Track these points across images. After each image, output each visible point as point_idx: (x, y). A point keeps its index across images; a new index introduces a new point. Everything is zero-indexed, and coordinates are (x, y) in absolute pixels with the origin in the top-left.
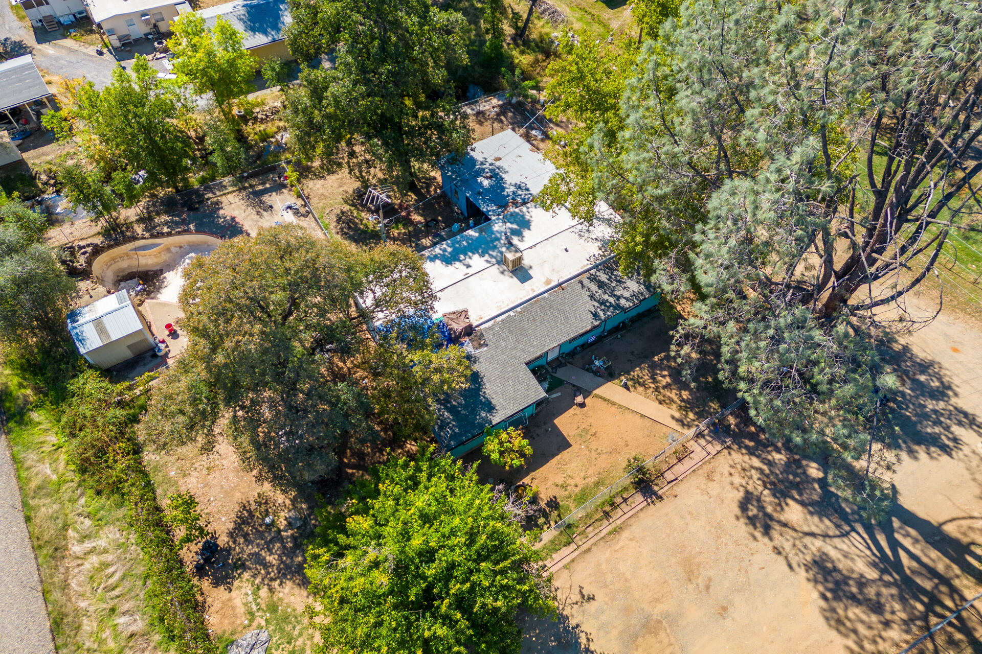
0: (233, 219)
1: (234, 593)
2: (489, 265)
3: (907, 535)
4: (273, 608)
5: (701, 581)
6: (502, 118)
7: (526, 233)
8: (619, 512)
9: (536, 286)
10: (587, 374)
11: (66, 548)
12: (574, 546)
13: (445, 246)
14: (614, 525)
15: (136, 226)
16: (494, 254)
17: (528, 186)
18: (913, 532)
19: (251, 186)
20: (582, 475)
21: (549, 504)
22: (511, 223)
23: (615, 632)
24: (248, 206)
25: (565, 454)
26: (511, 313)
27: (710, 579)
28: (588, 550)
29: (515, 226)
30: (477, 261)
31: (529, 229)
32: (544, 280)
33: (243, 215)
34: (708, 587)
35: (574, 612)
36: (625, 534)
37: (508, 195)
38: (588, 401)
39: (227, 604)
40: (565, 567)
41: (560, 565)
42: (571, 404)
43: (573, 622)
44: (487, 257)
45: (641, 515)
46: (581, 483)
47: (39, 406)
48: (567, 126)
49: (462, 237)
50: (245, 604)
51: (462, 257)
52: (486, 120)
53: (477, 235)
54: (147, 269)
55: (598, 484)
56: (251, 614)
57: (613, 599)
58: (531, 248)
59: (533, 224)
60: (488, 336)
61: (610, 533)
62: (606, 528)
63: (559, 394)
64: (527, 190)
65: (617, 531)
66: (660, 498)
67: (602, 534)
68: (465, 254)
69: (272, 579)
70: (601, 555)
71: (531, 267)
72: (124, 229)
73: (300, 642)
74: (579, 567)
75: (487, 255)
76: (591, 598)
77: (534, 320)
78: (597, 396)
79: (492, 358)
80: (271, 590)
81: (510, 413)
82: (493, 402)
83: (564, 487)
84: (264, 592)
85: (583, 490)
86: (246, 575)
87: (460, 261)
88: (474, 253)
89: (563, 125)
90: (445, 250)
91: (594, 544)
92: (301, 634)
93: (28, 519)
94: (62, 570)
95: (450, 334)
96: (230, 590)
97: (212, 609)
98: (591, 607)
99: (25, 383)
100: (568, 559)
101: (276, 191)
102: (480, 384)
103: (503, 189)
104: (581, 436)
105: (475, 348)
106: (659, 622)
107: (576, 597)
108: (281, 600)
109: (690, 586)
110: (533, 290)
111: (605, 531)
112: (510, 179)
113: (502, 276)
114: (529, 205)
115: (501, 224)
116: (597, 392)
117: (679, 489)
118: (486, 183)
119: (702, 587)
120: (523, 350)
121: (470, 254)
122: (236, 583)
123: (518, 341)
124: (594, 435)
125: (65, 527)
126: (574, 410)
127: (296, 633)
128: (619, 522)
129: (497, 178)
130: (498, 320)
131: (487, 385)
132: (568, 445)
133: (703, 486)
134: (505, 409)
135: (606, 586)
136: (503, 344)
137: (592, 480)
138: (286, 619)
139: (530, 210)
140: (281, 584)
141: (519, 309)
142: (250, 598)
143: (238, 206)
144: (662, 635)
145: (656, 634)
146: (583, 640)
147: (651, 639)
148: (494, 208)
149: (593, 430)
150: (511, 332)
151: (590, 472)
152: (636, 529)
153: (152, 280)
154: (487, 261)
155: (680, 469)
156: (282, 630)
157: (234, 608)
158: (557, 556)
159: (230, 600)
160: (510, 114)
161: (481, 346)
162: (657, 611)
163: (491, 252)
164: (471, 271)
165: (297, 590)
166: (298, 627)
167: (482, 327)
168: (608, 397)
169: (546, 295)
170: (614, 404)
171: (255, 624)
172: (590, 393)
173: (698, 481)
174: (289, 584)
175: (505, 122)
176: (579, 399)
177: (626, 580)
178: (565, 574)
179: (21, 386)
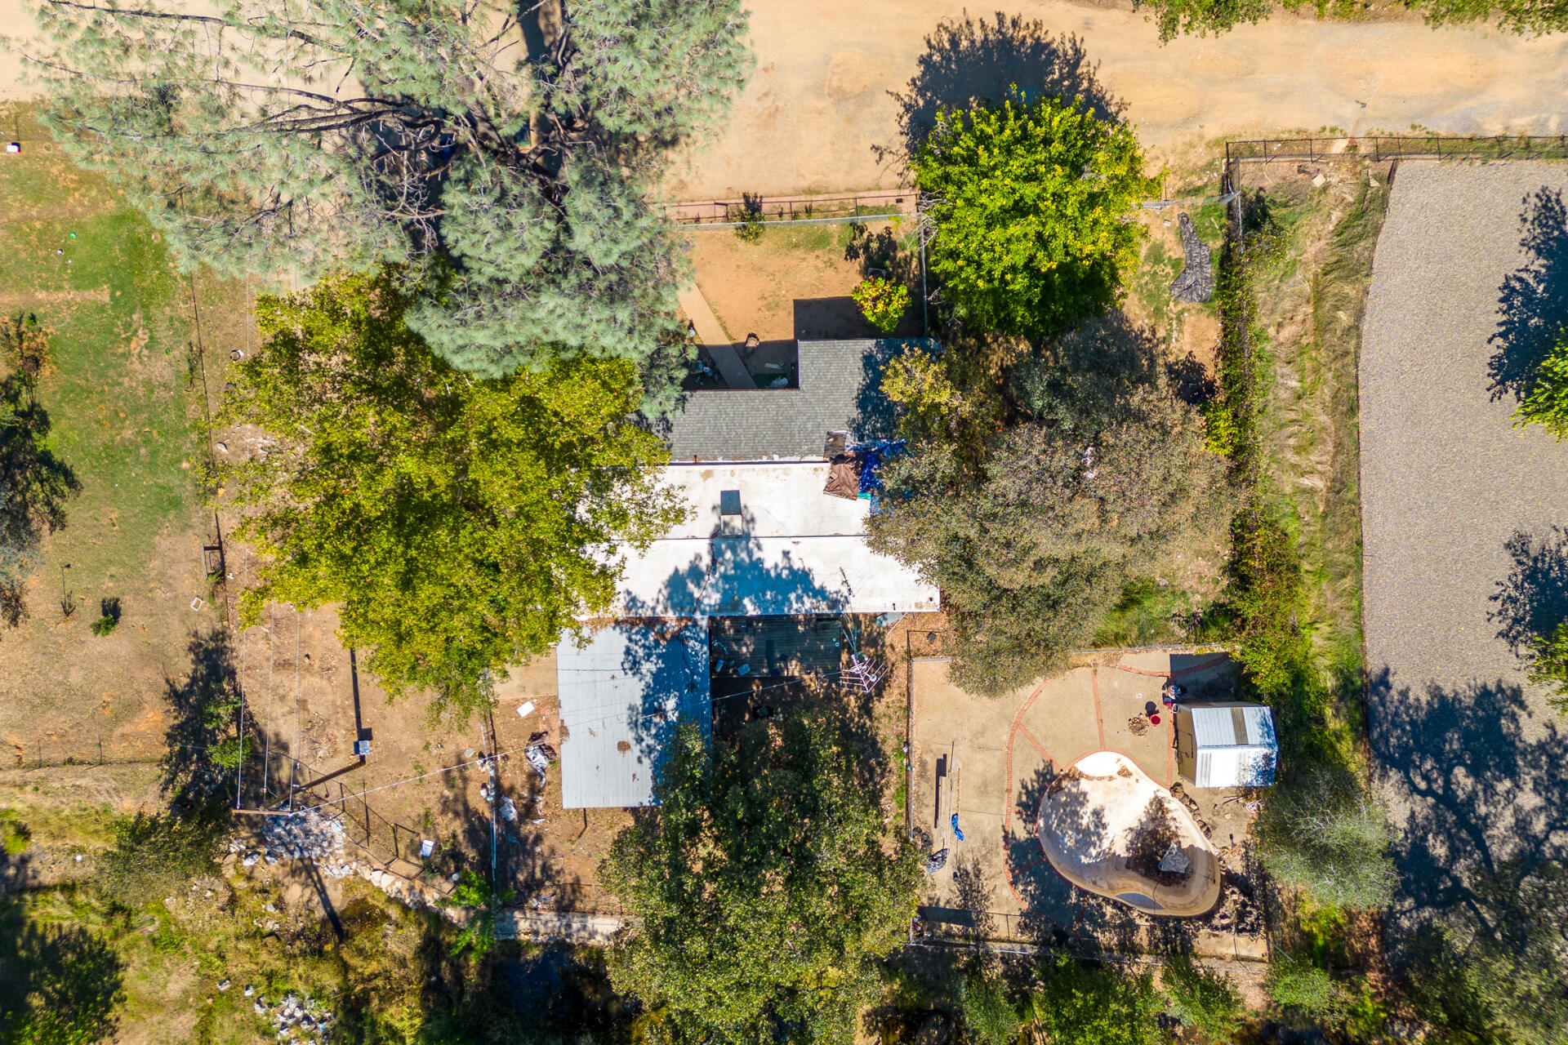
0: (1014, 883)
1: (1187, 348)
2: (762, 541)
3: (549, 24)
4: (1158, 313)
5: (768, 102)
6: (538, 875)
7: (684, 567)
8: (795, 207)
9: (726, 477)
10: (722, 371)
11: (1329, 489)
12: (860, 202)
13: (795, 606)
14: (809, 198)
15: (1145, 943)
16: (744, 555)
17: (622, 657)
18: (542, 24)
19: (966, 937)
20: (804, 264)
21: (856, 256)
22: (691, 595)
23: (874, 109)
24: (986, 898)
25: (808, 295)
26: (776, 458)
27: (759, 99)
28: (848, 190)
29: (691, 586)
30: (770, 557)
31: (677, 570)
32: (710, 480)
33: (998, 882)
34: (766, 94)
35: (898, 146)
36: (804, 184)
37: (659, 656)
38: (743, 339)
39: (1197, 343)
40: (880, 189)
41: (883, 193)
42: (764, 345)
43: (904, 139)
44: (757, 555)
45: (776, 192)
46: (811, 257)
47: (1323, 695)
48: (456, 800)
49: (766, 609)
50: (1181, 331)
51: (785, 573)
52: (563, 887)
53: (746, 601)
54: (1145, 880)
55: (796, 246)
56: (1179, 319)
57: (857, 136)
58: (694, 538)
59: (666, 577)
60: (821, 444)
61: (818, 193)
62: (818, 200)
63: (768, 365)
64: (628, 652)
65: (810, 191)
66: (746, 197)
67: (826, 196)
68: (779, 575)
69: (1150, 341)
70: (839, 179)
71: (714, 508)
72: (1162, 947)
73: (1147, 268)
74: (867, 181)
75: (755, 558)
76: (875, 148)
77: (756, 435)
78: (730, 338)
79: (832, 415)
80: (1154, 332)
81: (851, 343)
82: (860, 364)
83: (831, 264)
84: (1161, 334)
85: (813, 249)
86: (1171, 359)
87: (790, 569)
88: (768, 571)
89: (460, 808)
90: (799, 599)
91: (838, 192)
92: (1143, 274)
93: (1360, 543)
94: (1338, 466)
95: (863, 467)
96: (1190, 353)
97: (1212, 345)
98: (880, 141)
99: (1333, 739)
100: (872, 194)
101: (937, 908)
102: (864, 392)
103: (656, 676)
104: (777, 305)
105: (843, 437)
106: (830, 95)
107: (887, 157)
108: (1149, 316)
109: (780, 104)
110: (732, 473)
111: (820, 197)
112: (633, 690)
113: (756, 515)
114: (649, 613)
115: (706, 601)
116: (727, 342)
117: (720, 193)
118: (670, 704)
119: (771, 98)
120: (792, 406)
121: (773, 574)
122: (1182, 357)
123: (791, 420)
124: (763, 298)
125: (1325, 516)
126: (766, 337)
127: (1146, 278)
128: (803, 198)
129: (651, 705)
130: (798, 459)
131: (856, 386)
132: (798, 304)
133: (696, 182)
134: (854, 351)
135: (855, 151)
136: (809, 426)
137: (798, 253)
138: (1151, 296)
139: (651, 604)
140: (1143, 331)
141: (765, 459)
142: (1175, 334)
143: (999, 905)
144: (835, 84)
145: (840, 88)
146: (906, 119)
147: (847, 87)
148: (691, 643)
149: (761, 303)
150: (792, 435)
151: (794, 262)
152: (791, 182)
153: (1144, 856)
154: (759, 547)
155: (704, 212)
156: (1158, 288)
157: (1192, 334)
158: (882, 203)
159: (1193, 345)
160: (521, 877)
161: (836, 437)
162: (826, 103)
163: (747, 560)
164: (787, 545)
165: (1131, 316)
166: (1143, 282)
167: (821, 459)
168: (720, 329)
169: (720, 460)
170: (719, 318)
171: (1179, 308)
172: (734, 346)
173: (695, 190)
174: (1136, 327)
175: (539, 862)
176: (752, 343)
177: (833, 144)
178: (884, 182)
179: (1339, 736)
